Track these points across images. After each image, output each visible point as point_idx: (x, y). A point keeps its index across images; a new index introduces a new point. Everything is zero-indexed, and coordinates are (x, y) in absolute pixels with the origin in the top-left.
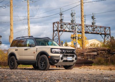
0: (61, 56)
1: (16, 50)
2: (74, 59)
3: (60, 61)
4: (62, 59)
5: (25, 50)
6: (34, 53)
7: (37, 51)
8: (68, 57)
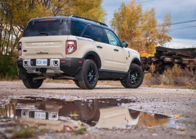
5: (115, 50)
7: (129, 56)
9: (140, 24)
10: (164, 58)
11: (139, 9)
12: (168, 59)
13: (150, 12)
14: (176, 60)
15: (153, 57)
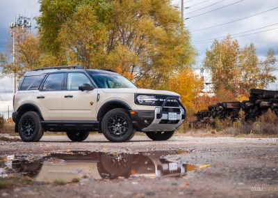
0: (157, 110)
1: (38, 98)
2: (179, 117)
3: (156, 121)
4: (159, 116)
5: (66, 97)
6: (92, 104)
7: (98, 100)
8: (170, 113)
9: (238, 62)
10: (260, 102)
11: (236, 45)
12: (265, 103)
13: (249, 49)
14: (274, 104)
15: (247, 102)
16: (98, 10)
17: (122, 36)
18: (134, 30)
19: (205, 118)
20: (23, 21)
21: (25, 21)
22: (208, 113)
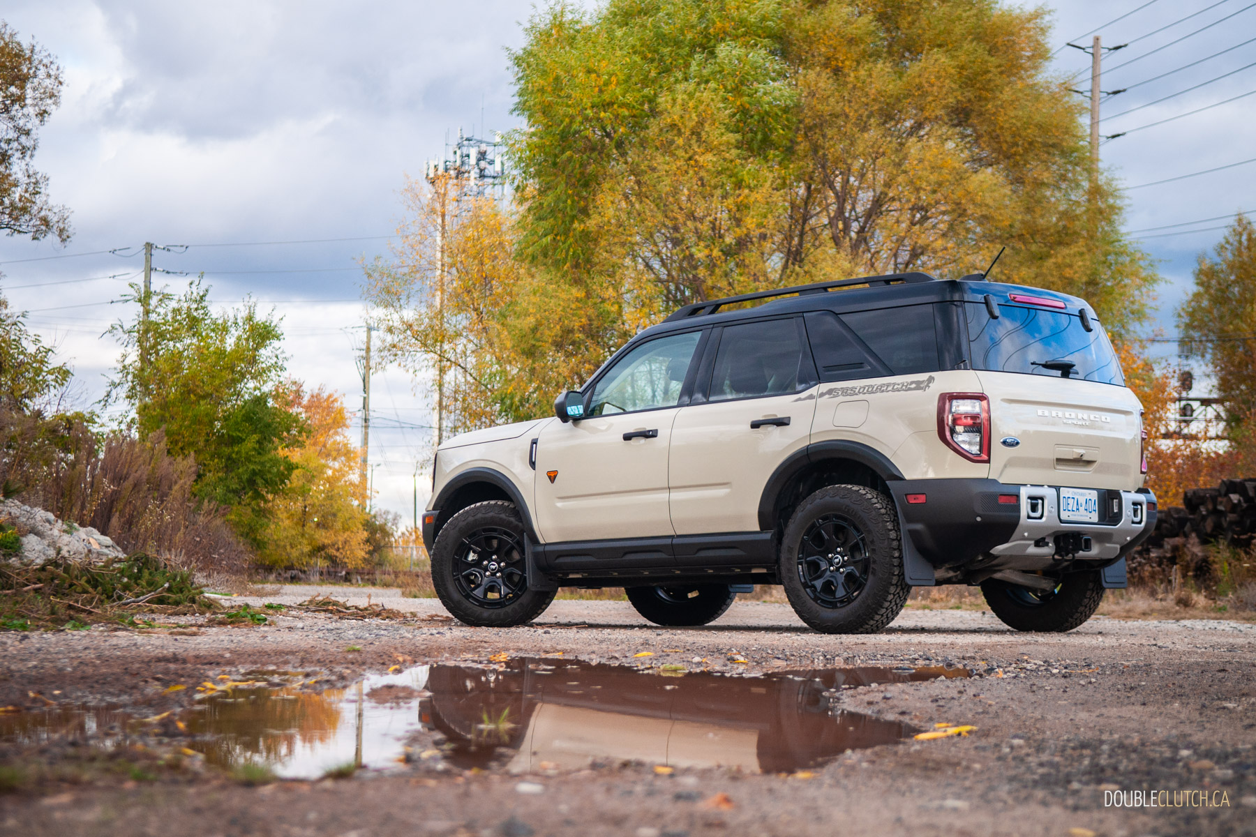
16: (744, 111)
17: (841, 211)
18: (888, 185)
19: (1169, 543)
20: (473, 153)
21: (482, 156)
22: (1182, 522)
